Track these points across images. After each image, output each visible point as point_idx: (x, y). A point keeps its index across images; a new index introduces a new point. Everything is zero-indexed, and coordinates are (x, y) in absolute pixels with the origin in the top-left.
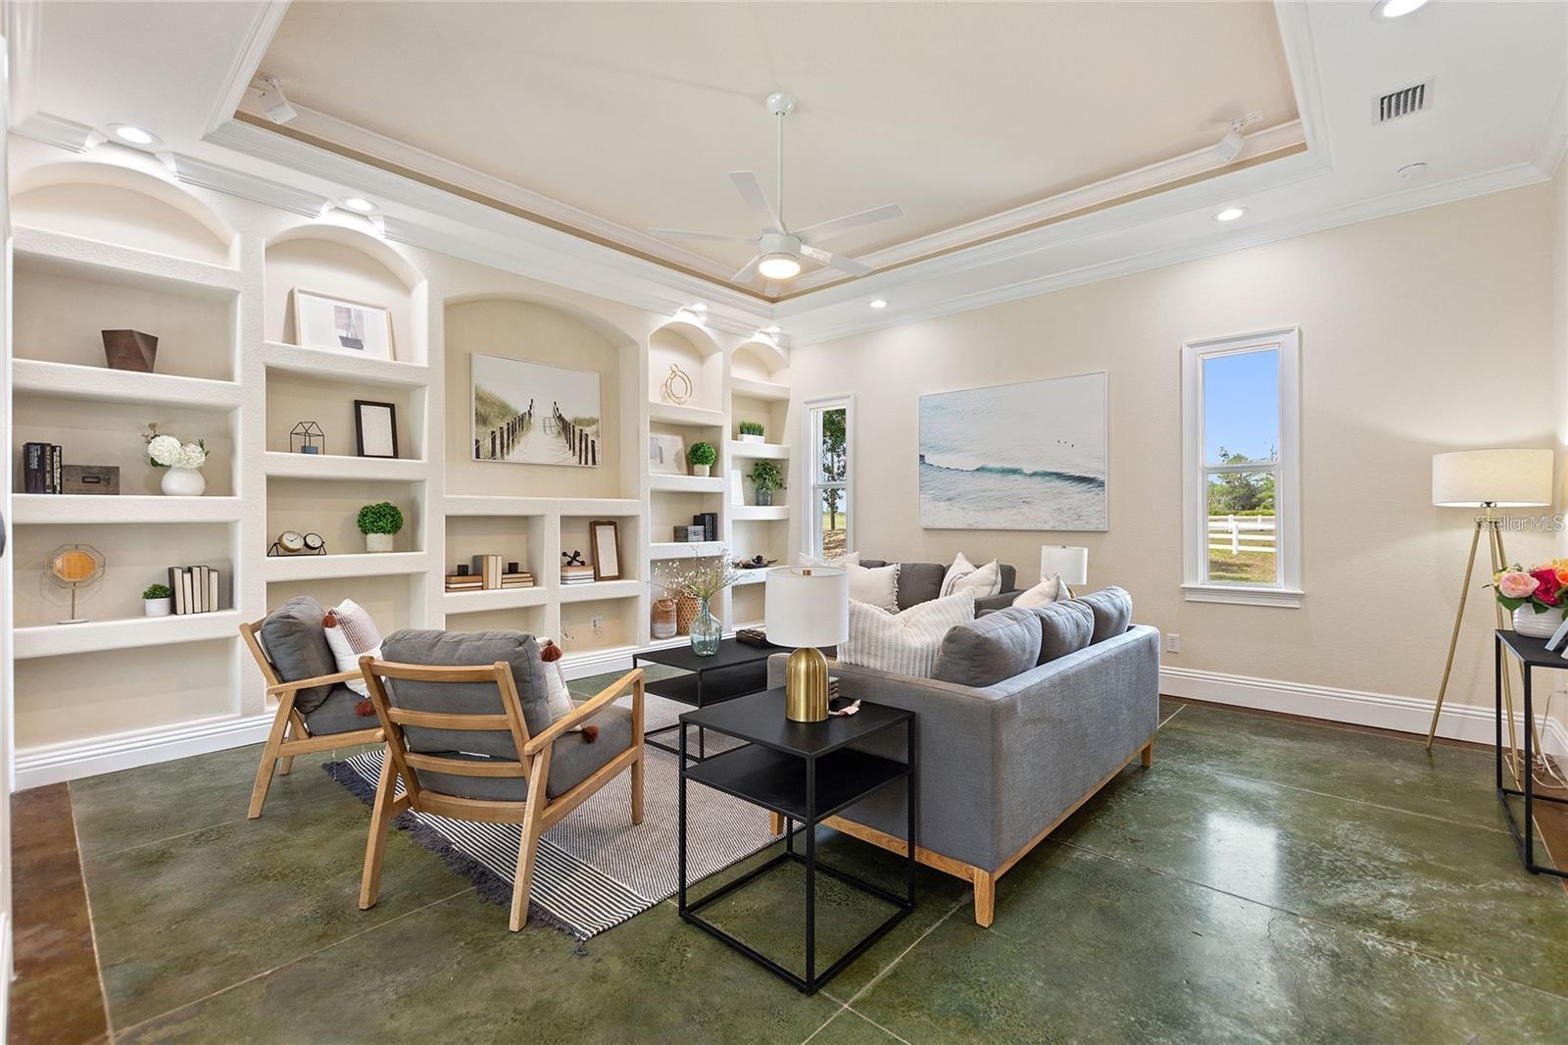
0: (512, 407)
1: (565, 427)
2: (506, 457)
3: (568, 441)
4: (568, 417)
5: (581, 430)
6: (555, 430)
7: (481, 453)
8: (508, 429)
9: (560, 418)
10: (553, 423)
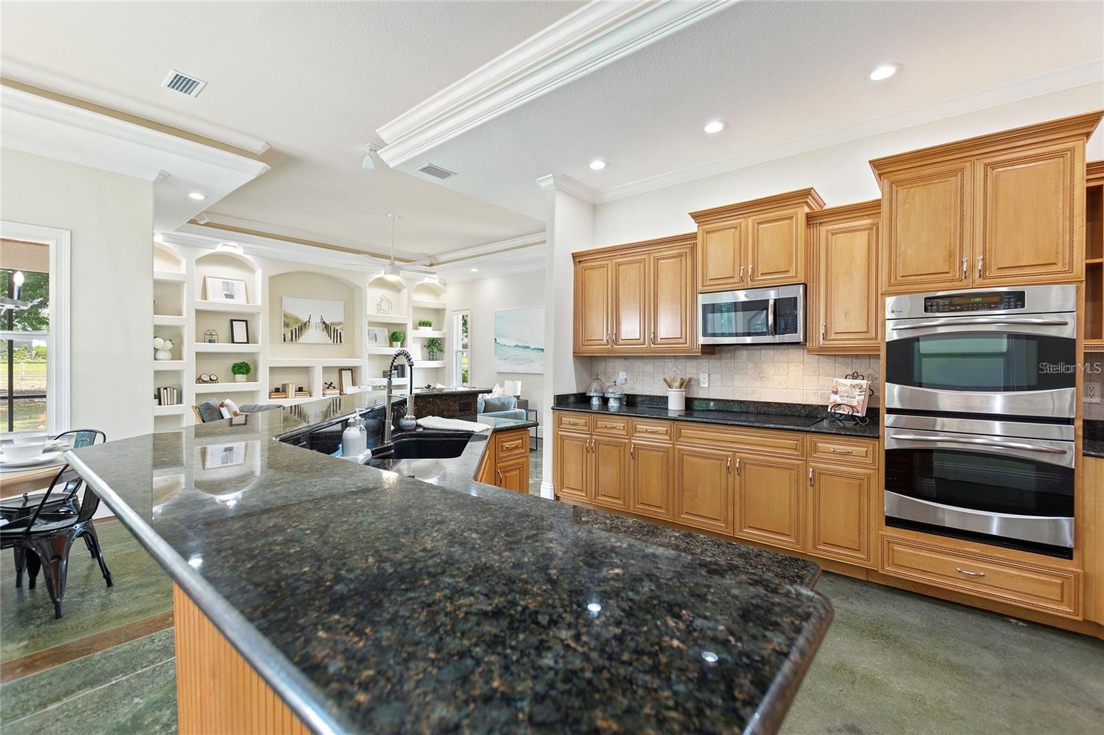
0: (300, 319)
1: (327, 327)
2: (298, 340)
3: (328, 333)
4: (327, 322)
5: (334, 328)
6: (321, 328)
7: (286, 339)
8: (299, 328)
9: (324, 323)
10: (320, 324)
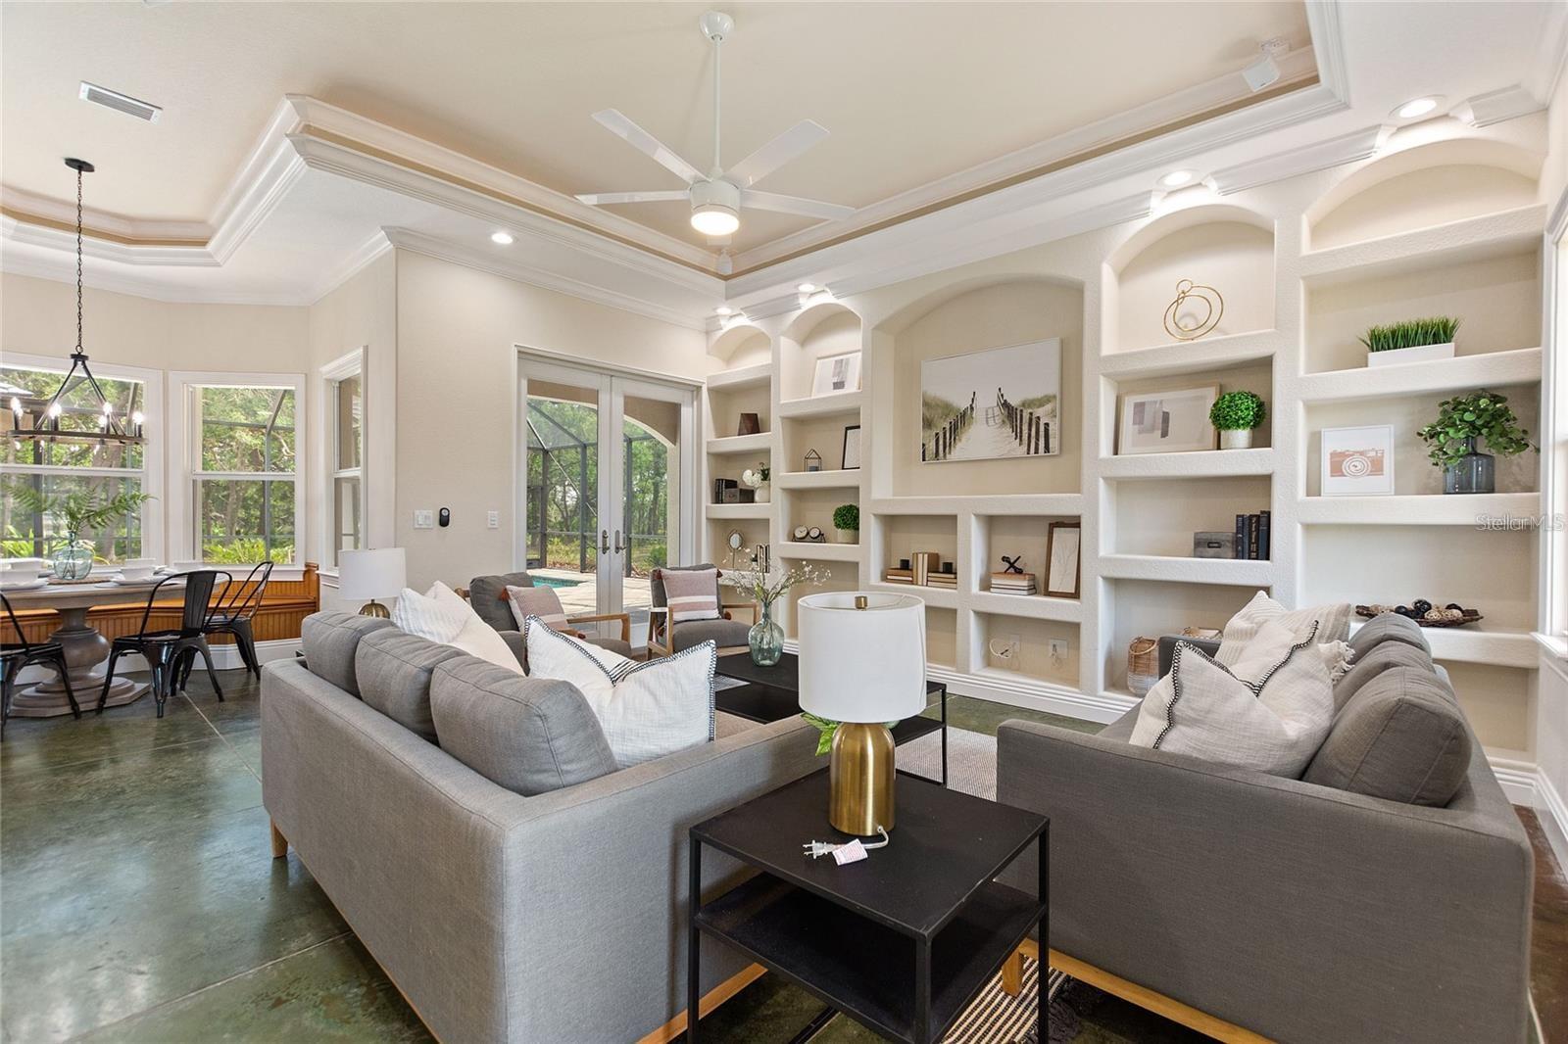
0: (955, 405)
1: (1011, 414)
2: (948, 456)
3: (1014, 429)
4: (1014, 402)
5: (1031, 414)
6: (998, 420)
7: (927, 455)
8: (951, 428)
9: (1006, 405)
10: (997, 410)
